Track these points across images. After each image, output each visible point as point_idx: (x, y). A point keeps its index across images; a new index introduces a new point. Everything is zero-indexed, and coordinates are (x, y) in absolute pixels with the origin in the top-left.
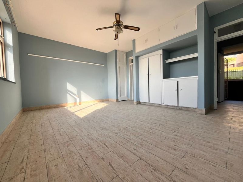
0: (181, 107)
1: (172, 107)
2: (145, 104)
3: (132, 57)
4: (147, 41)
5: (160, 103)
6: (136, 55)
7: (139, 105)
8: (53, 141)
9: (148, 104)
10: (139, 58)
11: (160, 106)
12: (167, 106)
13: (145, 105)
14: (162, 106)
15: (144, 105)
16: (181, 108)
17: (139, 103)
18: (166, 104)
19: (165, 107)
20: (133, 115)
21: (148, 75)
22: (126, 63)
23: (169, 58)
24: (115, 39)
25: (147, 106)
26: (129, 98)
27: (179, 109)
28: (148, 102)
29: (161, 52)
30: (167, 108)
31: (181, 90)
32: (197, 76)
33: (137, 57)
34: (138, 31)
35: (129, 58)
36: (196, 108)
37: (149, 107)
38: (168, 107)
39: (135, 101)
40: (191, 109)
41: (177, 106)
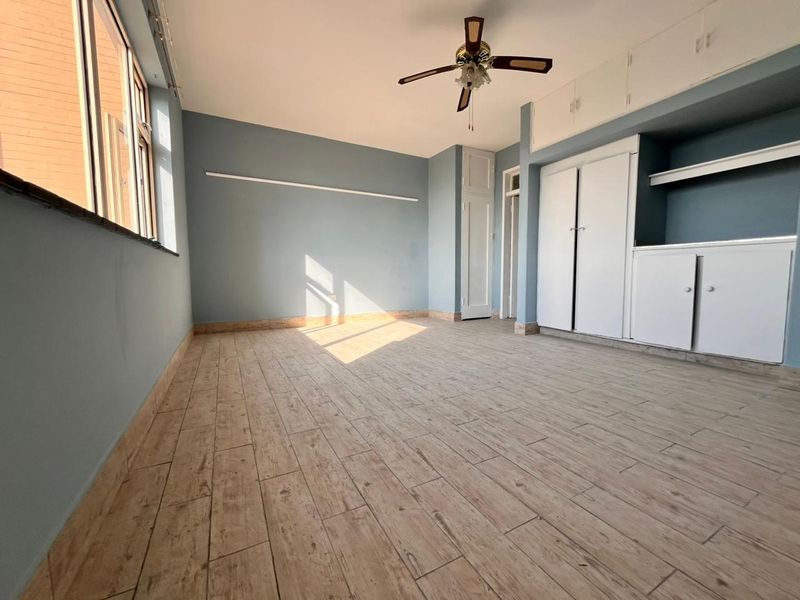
0: (707, 355)
1: (665, 354)
2: (556, 335)
3: (518, 167)
4: (576, 105)
5: (617, 335)
6: (532, 162)
7: (534, 339)
8: (273, 423)
9: (570, 336)
10: (544, 171)
11: (616, 345)
12: (642, 349)
13: (559, 338)
14: (625, 346)
15: (553, 337)
16: (704, 358)
17: (534, 330)
18: (640, 338)
19: (637, 349)
20: (511, 369)
21: (574, 231)
22: (493, 190)
23: (666, 166)
24: (460, 109)
25: (565, 343)
26: (498, 311)
27: (698, 362)
28: (569, 329)
29: (633, 143)
30: (643, 353)
31: (712, 289)
32: (795, 237)
33: (536, 169)
34: (545, 71)
35: (505, 172)
36: (777, 365)
37: (571, 345)
38: (650, 351)
39: (520, 324)
40: (753, 365)
41: (689, 348)
